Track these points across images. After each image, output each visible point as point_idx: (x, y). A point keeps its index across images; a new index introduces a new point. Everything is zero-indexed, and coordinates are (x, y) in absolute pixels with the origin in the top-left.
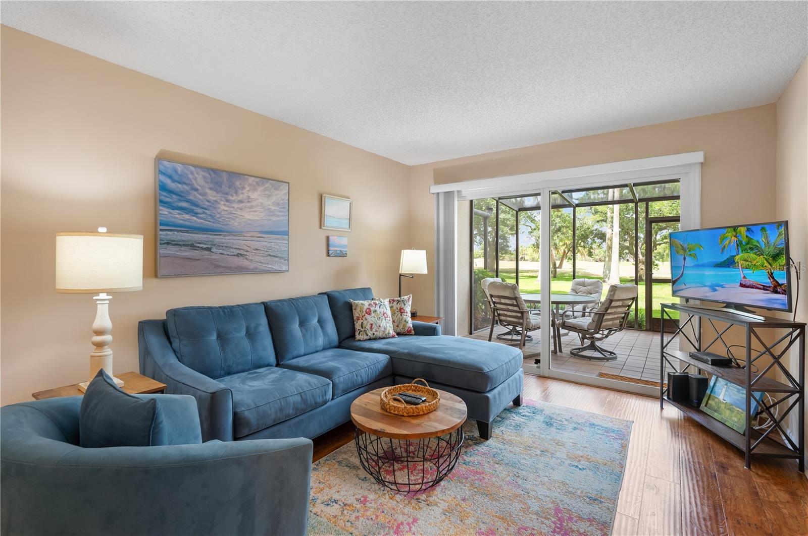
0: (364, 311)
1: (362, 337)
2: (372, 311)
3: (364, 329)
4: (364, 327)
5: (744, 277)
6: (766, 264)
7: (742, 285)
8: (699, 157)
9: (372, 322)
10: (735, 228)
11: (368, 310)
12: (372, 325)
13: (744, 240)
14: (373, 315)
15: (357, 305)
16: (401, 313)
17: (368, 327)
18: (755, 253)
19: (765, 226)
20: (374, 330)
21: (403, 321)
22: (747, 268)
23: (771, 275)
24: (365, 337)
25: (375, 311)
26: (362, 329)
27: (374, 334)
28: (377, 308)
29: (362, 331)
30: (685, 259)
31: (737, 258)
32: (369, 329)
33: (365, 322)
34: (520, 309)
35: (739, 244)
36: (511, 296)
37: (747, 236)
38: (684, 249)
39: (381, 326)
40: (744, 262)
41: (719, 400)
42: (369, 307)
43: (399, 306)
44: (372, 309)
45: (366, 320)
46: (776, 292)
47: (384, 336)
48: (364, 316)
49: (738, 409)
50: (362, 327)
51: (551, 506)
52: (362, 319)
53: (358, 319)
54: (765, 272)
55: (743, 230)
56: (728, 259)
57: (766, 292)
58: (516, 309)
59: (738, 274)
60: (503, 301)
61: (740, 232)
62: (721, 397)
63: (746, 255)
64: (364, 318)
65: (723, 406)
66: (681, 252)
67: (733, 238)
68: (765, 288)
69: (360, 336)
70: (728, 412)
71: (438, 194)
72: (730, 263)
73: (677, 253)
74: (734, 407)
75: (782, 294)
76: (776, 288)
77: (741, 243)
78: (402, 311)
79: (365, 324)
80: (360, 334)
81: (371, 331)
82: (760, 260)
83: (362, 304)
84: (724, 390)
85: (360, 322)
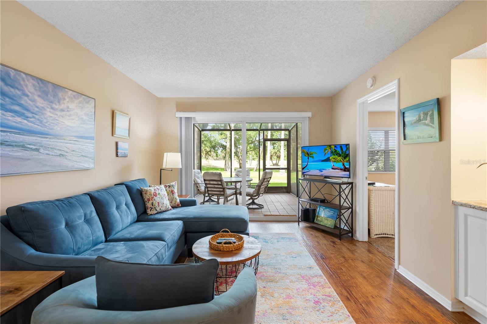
0: (152, 194)
1: (153, 212)
2: (157, 194)
3: (154, 207)
4: (154, 205)
5: (333, 166)
6: (342, 160)
7: (332, 169)
8: (309, 114)
9: (158, 201)
10: (330, 146)
11: (154, 194)
12: (158, 203)
13: (334, 151)
14: (158, 196)
15: (147, 191)
16: (173, 193)
17: (157, 205)
18: (338, 156)
19: (342, 145)
20: (160, 207)
21: (175, 198)
22: (334, 162)
23: (344, 165)
24: (155, 212)
25: (159, 194)
26: (152, 207)
27: (160, 209)
28: (160, 192)
29: (153, 208)
30: (308, 158)
31: (331, 158)
32: (157, 206)
33: (154, 202)
34: (222, 186)
35: (332, 152)
36: (219, 179)
37: (334, 149)
38: (308, 154)
39: (164, 203)
40: (333, 160)
41: (322, 217)
42: (155, 191)
43: (170, 189)
44: (157, 192)
45: (155, 200)
46: (345, 171)
47: (166, 210)
48: (153, 197)
49: (330, 219)
50: (153, 206)
51: (299, 276)
52: (152, 200)
53: (149, 200)
54: (341, 164)
55: (333, 147)
56: (327, 158)
57: (341, 171)
58: (221, 186)
59: (331, 164)
60: (212, 182)
61: (332, 147)
62: (322, 216)
63: (334, 157)
64: (153, 199)
65: (324, 219)
66: (307, 155)
67: (329, 150)
68: (341, 169)
69: (152, 212)
70: (326, 221)
71: (181, 118)
72: (328, 160)
73: (305, 156)
74: (328, 218)
75: (347, 171)
76: (346, 169)
77: (332, 151)
78: (173, 192)
79: (154, 203)
80: (152, 210)
81: (159, 207)
82: (339, 158)
83: (150, 190)
84: (323, 212)
85: (151, 202)
